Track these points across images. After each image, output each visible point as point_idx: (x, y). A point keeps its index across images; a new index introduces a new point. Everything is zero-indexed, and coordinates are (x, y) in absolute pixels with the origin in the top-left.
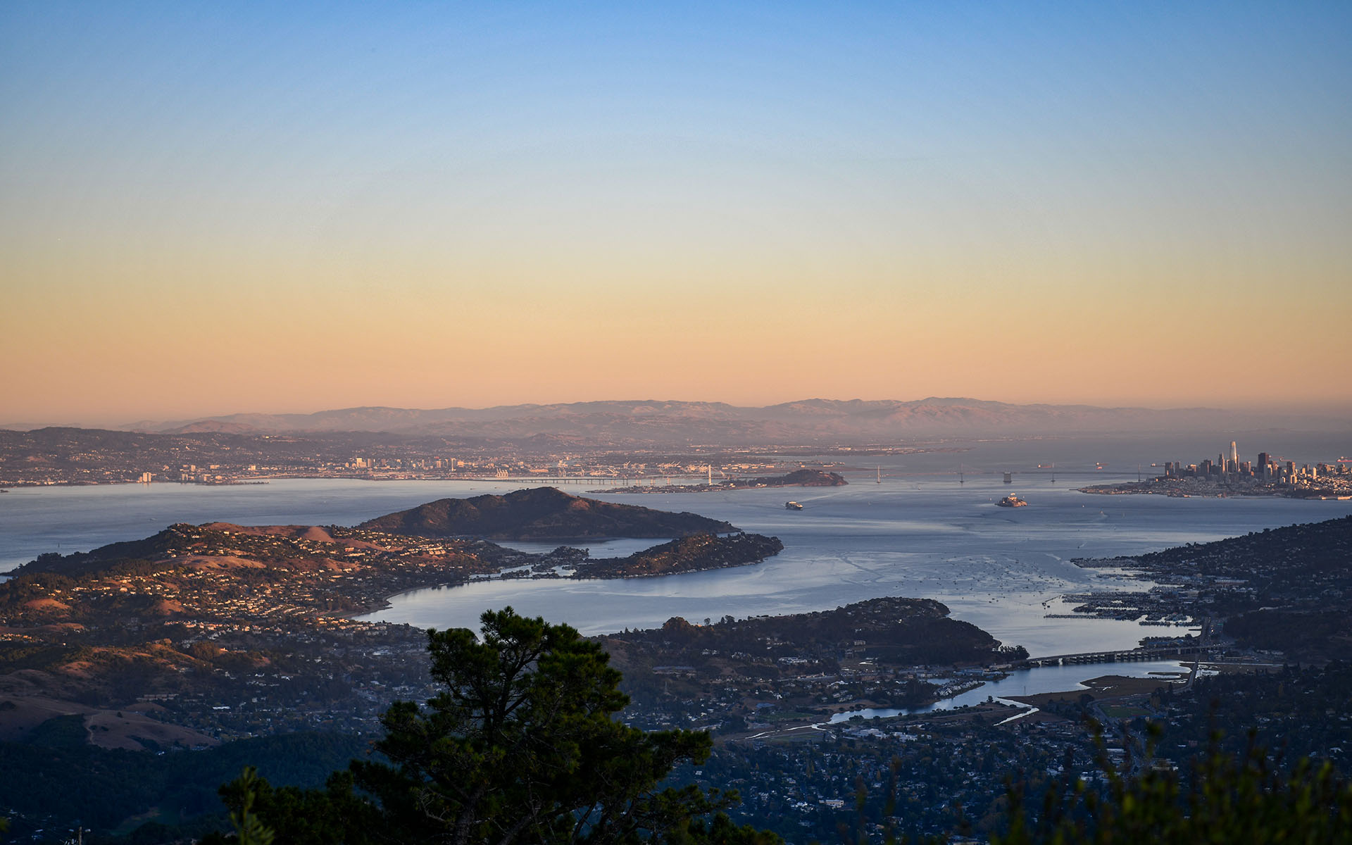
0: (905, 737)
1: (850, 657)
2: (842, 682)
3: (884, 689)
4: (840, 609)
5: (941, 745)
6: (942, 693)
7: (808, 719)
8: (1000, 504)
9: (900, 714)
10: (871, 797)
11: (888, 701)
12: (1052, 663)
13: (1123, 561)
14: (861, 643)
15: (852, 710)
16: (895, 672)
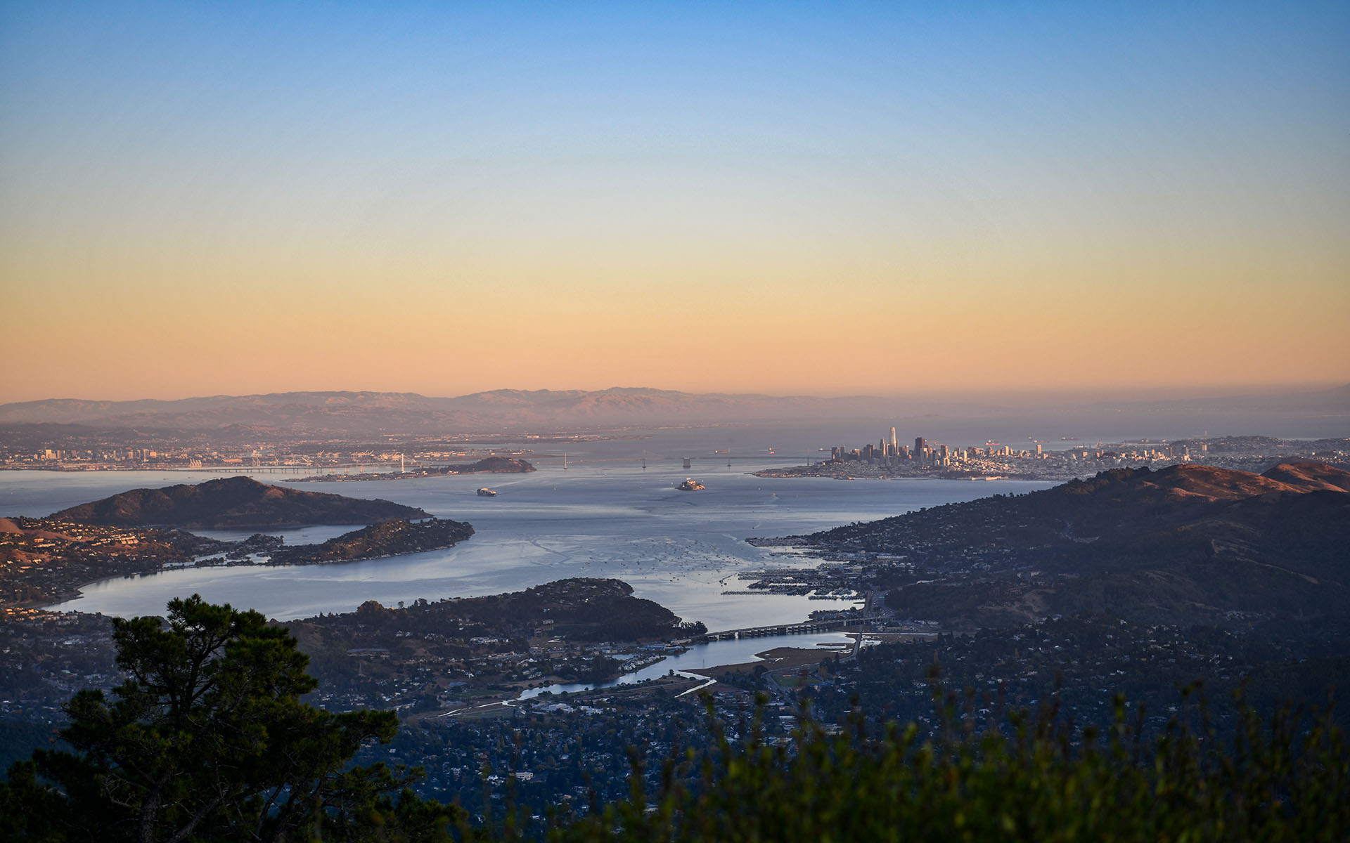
0: (591, 711)
1: (539, 636)
2: (531, 660)
3: (571, 665)
4: (529, 590)
5: (625, 717)
6: (626, 668)
7: (499, 696)
8: (680, 488)
9: (587, 689)
10: (559, 769)
11: (575, 677)
12: (728, 637)
13: (793, 540)
14: (549, 622)
15: (541, 686)
16: (582, 649)
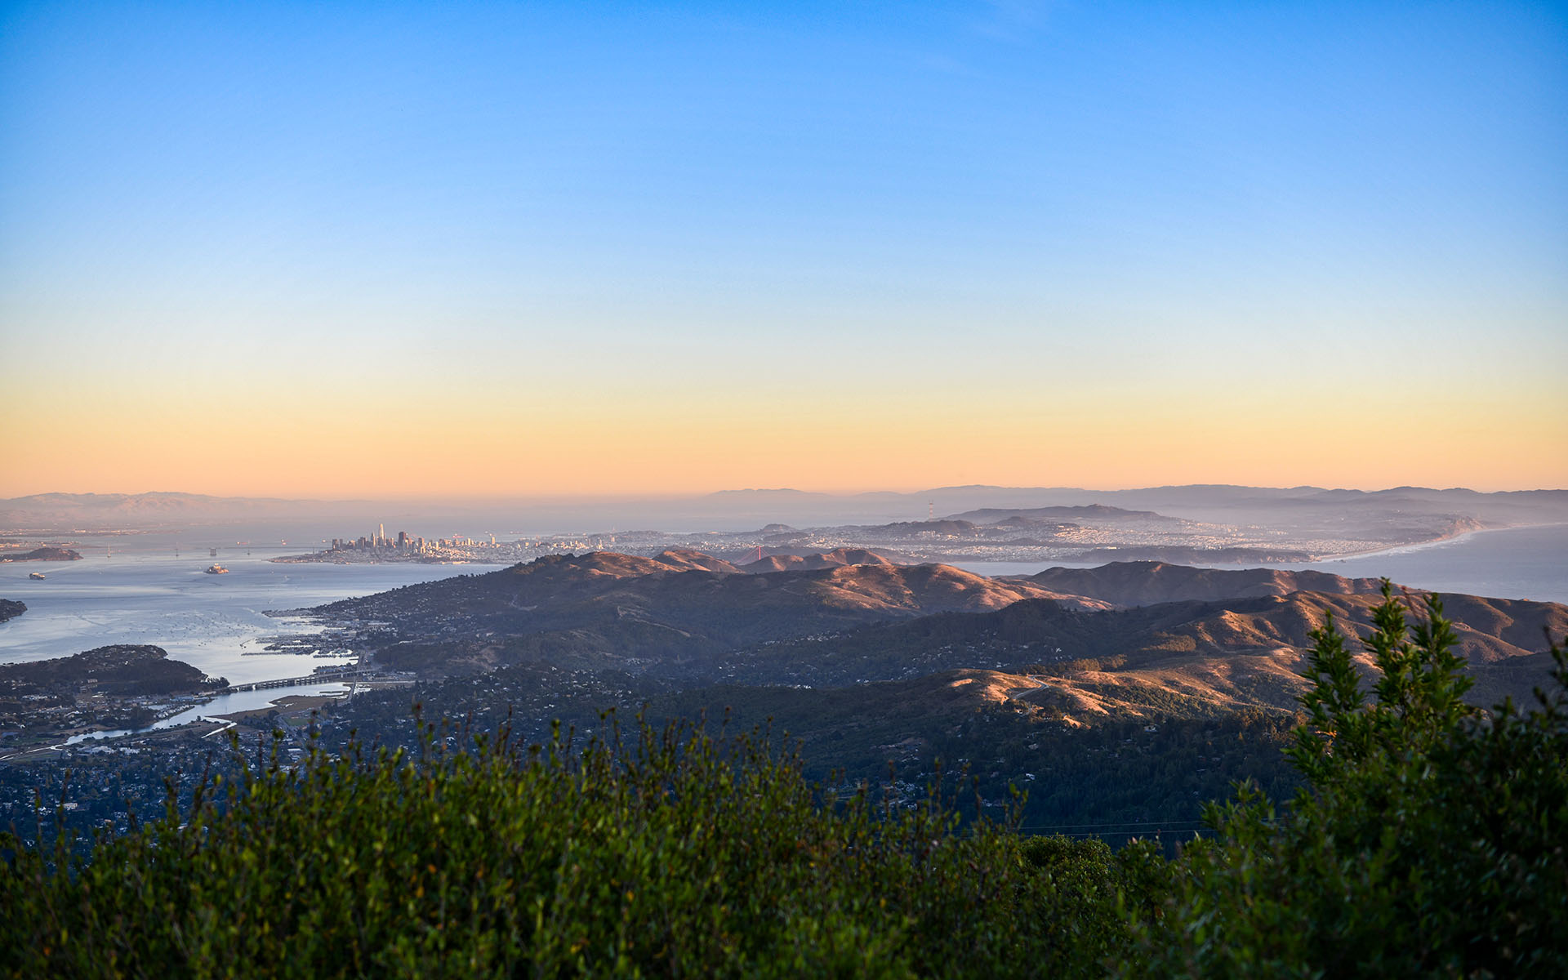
0: (129, 751)
1: (84, 692)
2: (77, 712)
3: (112, 715)
4: (76, 655)
6: (160, 716)
7: (47, 742)
8: (208, 572)
10: (101, 799)
11: (116, 725)
12: (248, 688)
13: (301, 611)
14: (93, 680)
15: (85, 733)
16: (122, 702)
